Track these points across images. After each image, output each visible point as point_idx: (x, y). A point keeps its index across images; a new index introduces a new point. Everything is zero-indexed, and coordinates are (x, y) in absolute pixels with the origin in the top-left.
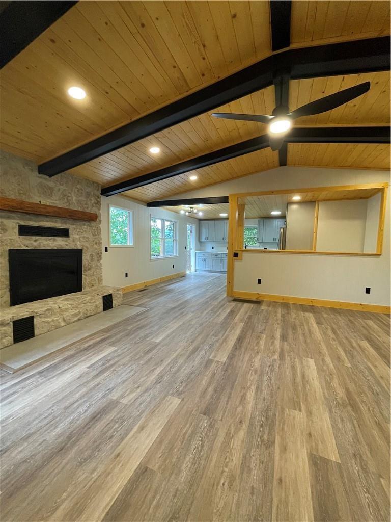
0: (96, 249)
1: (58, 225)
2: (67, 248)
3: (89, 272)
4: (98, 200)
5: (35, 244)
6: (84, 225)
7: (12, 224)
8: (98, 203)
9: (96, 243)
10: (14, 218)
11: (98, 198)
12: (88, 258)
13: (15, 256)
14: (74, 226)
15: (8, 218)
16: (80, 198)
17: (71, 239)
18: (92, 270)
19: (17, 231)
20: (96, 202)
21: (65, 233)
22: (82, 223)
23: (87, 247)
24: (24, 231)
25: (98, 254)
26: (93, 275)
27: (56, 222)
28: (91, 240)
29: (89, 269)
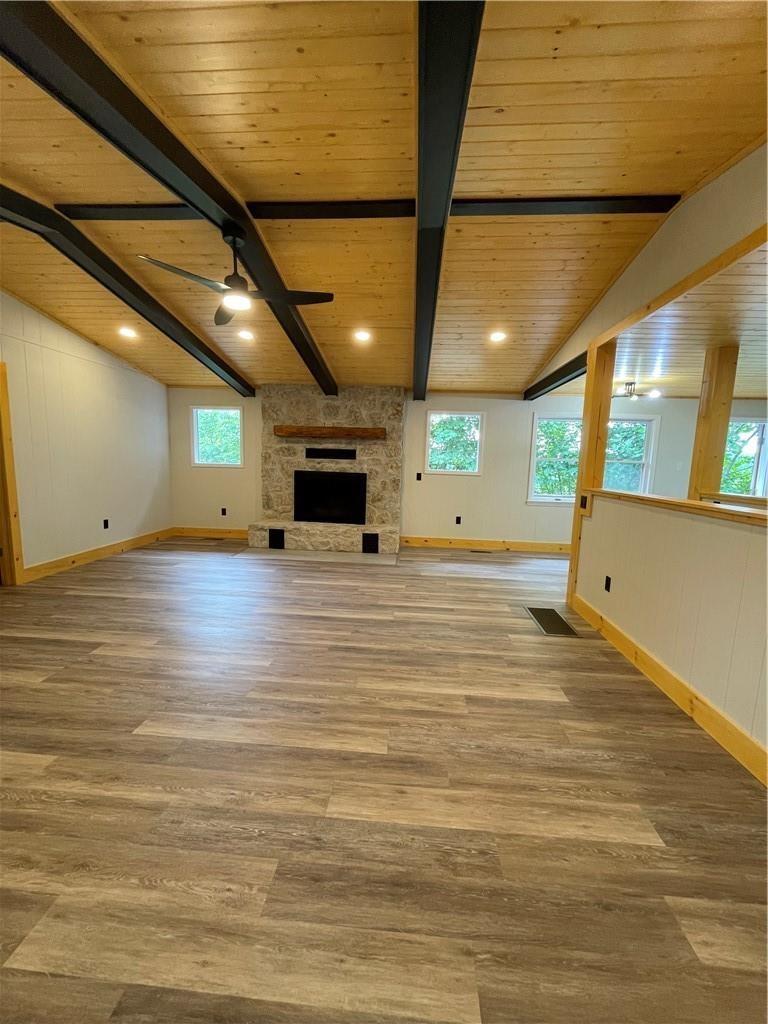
0: (390, 474)
1: (343, 446)
2: (352, 471)
3: (379, 503)
4: (399, 408)
5: (318, 466)
6: (375, 444)
7: (301, 448)
8: (398, 414)
9: (392, 467)
10: (302, 443)
11: (399, 405)
12: (379, 485)
13: (301, 477)
14: (361, 447)
15: (298, 443)
16: (373, 411)
17: (357, 461)
18: (384, 502)
19: (304, 454)
20: (395, 412)
21: (350, 455)
22: (372, 442)
23: (377, 472)
24: (311, 454)
25: (394, 481)
26: (385, 509)
27: (341, 443)
28: (383, 462)
29: (379, 500)
